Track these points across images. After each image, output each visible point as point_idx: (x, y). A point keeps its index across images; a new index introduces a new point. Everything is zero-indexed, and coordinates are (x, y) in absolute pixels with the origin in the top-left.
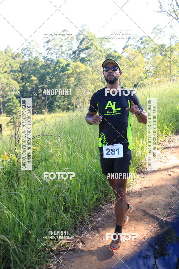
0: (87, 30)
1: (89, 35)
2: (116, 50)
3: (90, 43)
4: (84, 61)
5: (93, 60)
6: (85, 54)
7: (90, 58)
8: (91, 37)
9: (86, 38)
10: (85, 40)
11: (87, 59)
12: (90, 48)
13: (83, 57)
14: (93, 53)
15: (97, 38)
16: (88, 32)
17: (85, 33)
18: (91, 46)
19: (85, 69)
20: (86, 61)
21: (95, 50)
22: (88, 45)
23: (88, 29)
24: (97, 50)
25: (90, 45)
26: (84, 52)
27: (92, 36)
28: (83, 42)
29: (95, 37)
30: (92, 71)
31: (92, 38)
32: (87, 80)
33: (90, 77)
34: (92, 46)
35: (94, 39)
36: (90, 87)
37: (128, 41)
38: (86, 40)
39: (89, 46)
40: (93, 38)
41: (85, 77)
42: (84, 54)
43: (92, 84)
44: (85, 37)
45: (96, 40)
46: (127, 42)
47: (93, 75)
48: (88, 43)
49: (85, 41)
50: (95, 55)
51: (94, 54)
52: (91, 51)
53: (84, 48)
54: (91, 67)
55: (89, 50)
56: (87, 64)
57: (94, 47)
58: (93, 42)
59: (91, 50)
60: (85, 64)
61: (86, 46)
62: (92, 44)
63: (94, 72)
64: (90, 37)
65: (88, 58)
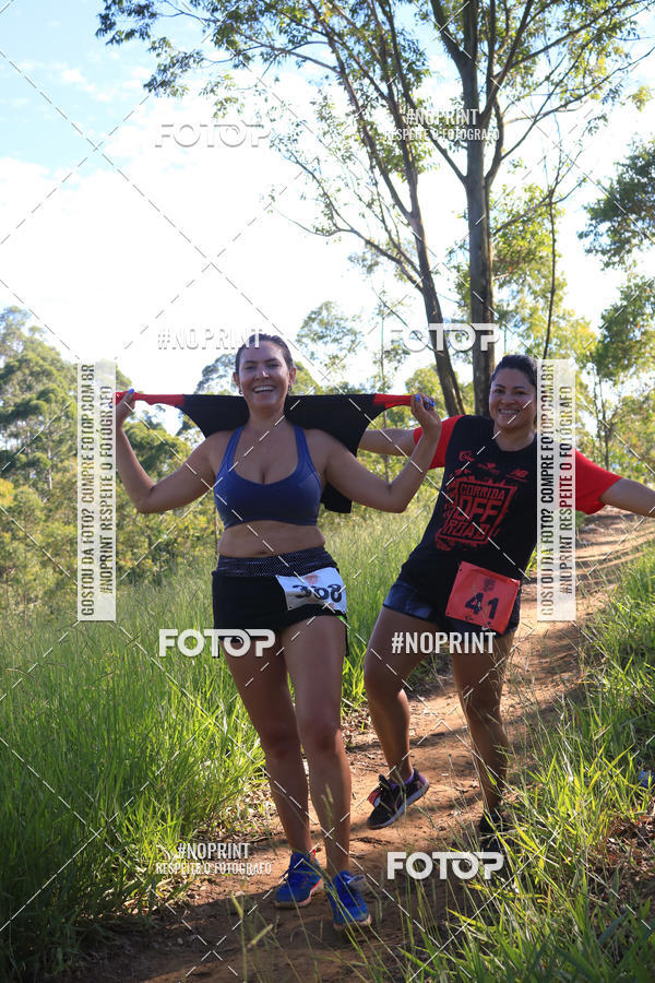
0: (25, 332)
1: (31, 355)
2: (155, 421)
3: (39, 388)
4: (12, 465)
5: (49, 463)
6: (16, 436)
7: (39, 454)
8: (41, 362)
9: (19, 368)
10: (13, 377)
11: (23, 458)
12: (36, 410)
13: (9, 448)
14: (51, 433)
15: (68, 369)
16: (30, 344)
17: (18, 347)
18: (40, 402)
19: (15, 499)
20: (18, 465)
21: (59, 419)
22: (27, 396)
23: (33, 330)
24: (68, 417)
25: (38, 399)
26: (12, 428)
27: (44, 359)
28: (6, 383)
29: (59, 364)
30: (45, 508)
31: (47, 366)
32: (22, 546)
33: (37, 538)
34: (48, 401)
35: (55, 372)
36: (35, 580)
37: (207, 380)
38: (19, 374)
39: (30, 400)
40: (52, 368)
41: (14, 538)
42: (10, 436)
43: (44, 565)
44: (17, 364)
45: (66, 377)
46: (201, 384)
47: (49, 524)
48: (30, 388)
49: (15, 382)
50: (61, 442)
51: (56, 437)
52: (42, 423)
53: (11, 409)
54: (43, 493)
55: (33, 420)
56: (27, 478)
57: (53, 405)
58: (52, 386)
59: (40, 418)
60: (17, 481)
61: (18, 400)
62: (44, 395)
63: (57, 508)
64: (37, 363)
65: (27, 455)
